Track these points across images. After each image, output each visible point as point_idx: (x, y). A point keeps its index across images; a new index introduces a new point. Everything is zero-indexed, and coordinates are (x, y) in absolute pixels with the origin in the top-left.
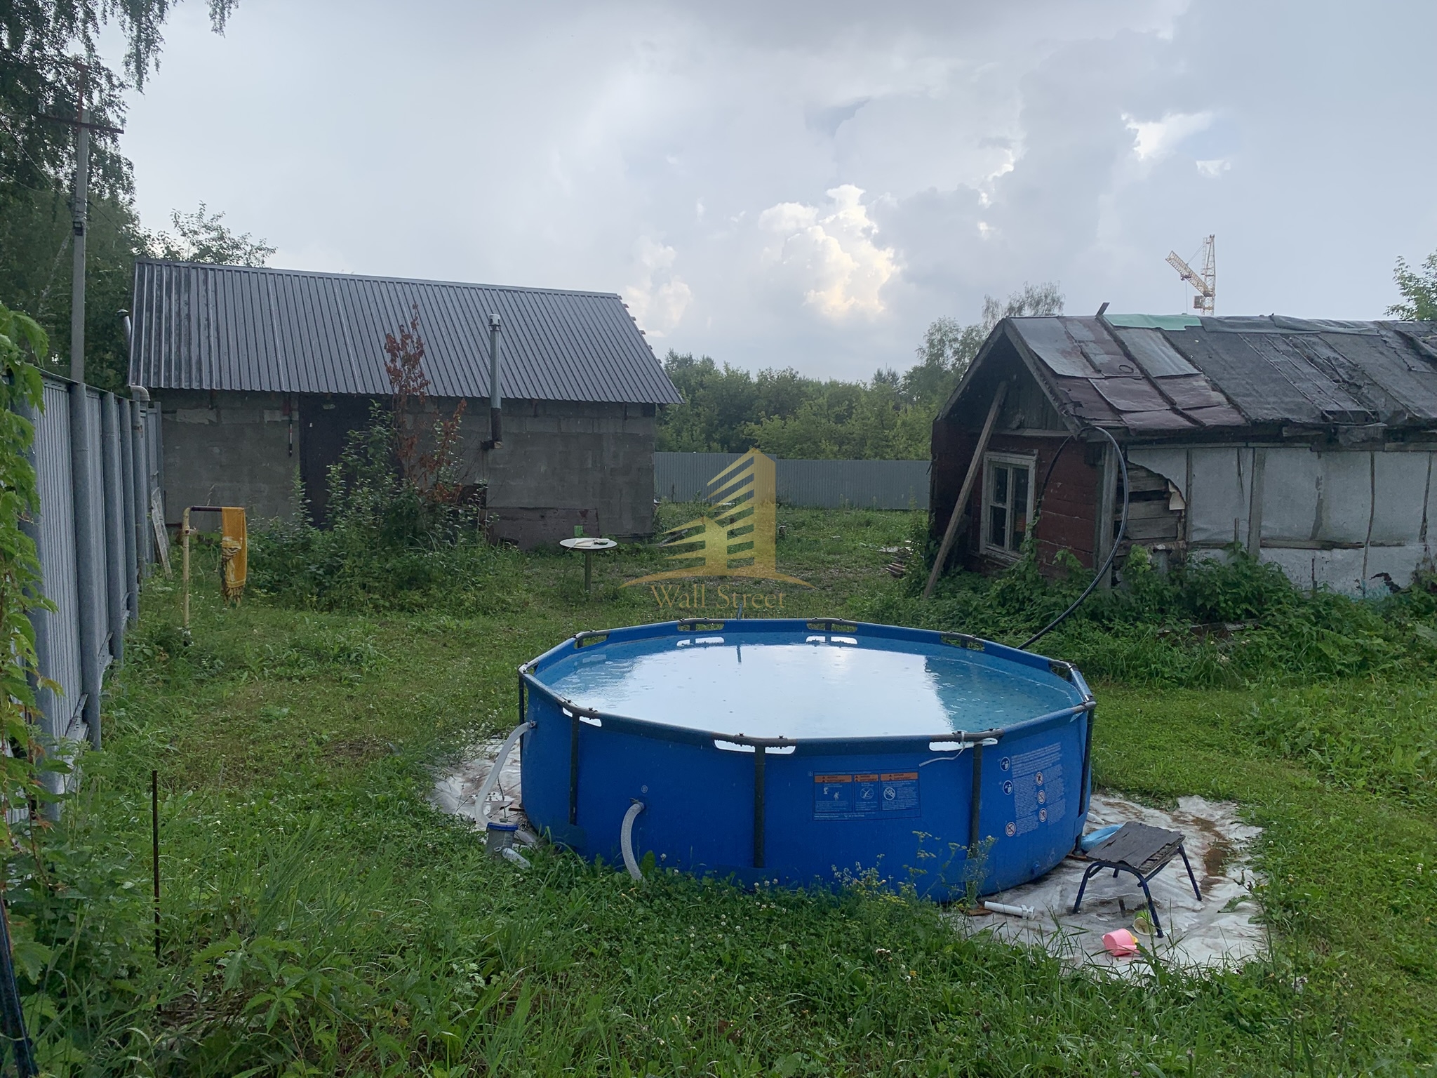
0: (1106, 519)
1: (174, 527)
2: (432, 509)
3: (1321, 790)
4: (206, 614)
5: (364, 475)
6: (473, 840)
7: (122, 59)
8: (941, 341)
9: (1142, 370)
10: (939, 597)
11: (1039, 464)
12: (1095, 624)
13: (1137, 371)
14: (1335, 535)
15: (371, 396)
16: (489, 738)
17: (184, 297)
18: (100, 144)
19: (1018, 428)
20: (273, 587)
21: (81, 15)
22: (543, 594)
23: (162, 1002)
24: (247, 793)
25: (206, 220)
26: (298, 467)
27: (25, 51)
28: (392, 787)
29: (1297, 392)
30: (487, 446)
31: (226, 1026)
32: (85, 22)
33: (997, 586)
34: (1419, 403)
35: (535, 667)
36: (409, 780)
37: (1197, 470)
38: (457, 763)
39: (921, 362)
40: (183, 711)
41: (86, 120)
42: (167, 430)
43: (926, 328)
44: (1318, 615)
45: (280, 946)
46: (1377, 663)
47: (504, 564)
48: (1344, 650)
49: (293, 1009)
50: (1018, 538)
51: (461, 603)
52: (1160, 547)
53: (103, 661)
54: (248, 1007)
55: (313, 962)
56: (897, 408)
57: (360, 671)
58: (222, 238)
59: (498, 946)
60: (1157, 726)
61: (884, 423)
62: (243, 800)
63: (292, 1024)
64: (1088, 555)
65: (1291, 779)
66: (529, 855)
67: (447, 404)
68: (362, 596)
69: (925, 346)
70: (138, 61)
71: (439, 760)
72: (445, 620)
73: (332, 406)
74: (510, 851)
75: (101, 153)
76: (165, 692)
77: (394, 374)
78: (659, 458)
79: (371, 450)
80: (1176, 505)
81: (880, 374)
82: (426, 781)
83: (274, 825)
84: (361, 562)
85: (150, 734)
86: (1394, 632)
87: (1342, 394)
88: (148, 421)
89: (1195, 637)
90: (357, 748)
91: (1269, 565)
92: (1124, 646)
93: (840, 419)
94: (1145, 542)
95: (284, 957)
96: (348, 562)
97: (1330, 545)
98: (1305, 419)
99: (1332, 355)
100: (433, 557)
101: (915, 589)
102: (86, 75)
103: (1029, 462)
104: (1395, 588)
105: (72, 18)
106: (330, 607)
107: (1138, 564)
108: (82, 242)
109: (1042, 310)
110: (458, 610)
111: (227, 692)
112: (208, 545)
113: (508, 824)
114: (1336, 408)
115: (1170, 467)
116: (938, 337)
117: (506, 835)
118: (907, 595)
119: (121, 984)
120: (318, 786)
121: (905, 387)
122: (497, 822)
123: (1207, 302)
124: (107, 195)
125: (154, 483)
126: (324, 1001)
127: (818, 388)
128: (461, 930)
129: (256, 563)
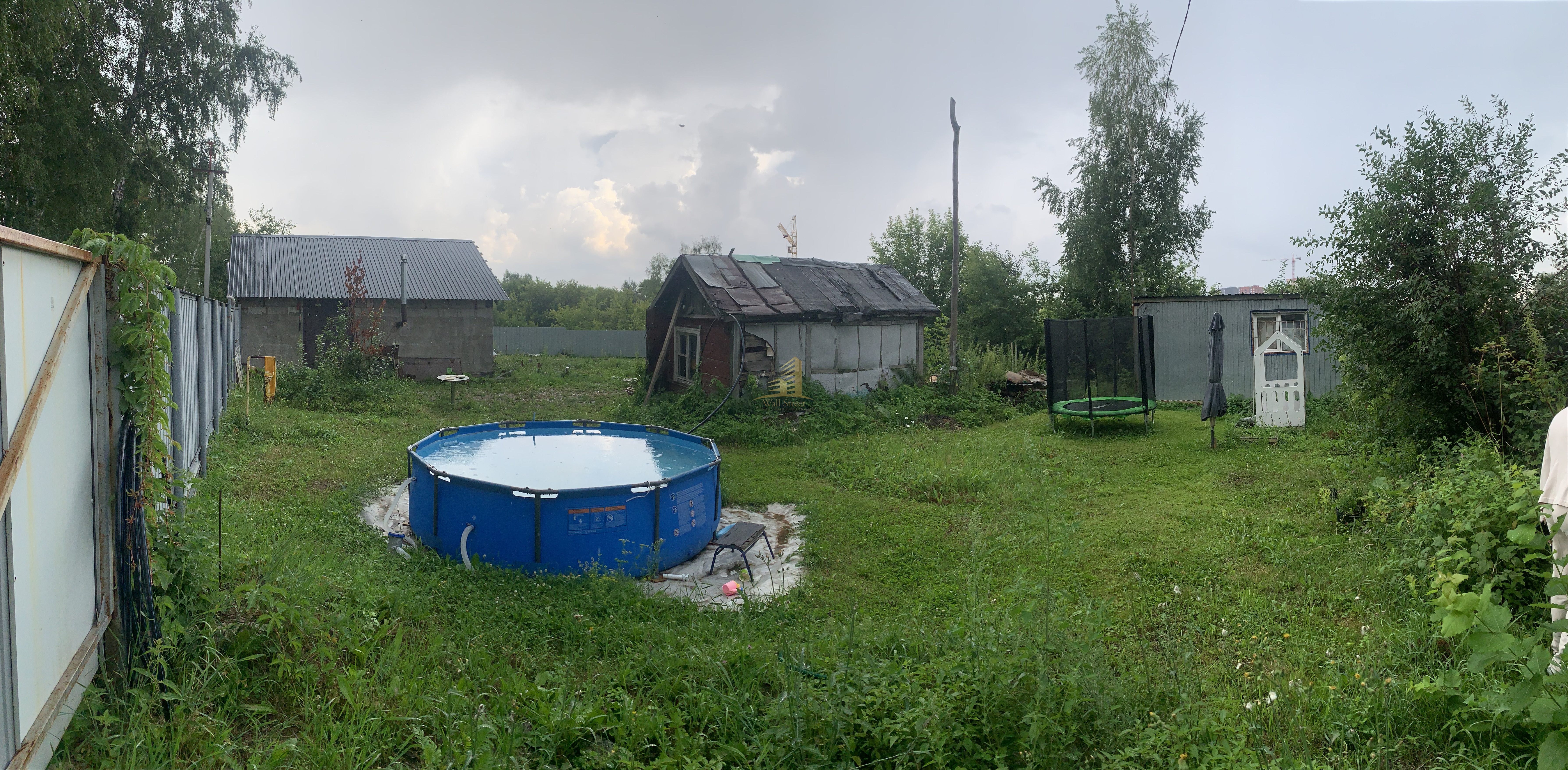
0: (735, 362)
1: (244, 365)
2: (368, 359)
3: (834, 492)
4: (257, 409)
5: (334, 340)
6: (382, 541)
7: (229, 137)
8: (659, 266)
9: (752, 285)
10: (651, 405)
11: (702, 334)
12: (731, 417)
13: (749, 285)
14: (844, 366)
15: (338, 299)
16: (394, 484)
17: (253, 252)
18: (219, 180)
19: (692, 313)
20: (289, 397)
21: (211, 119)
22: (428, 405)
23: (220, 610)
24: (270, 504)
25: (264, 213)
26: (301, 338)
27: (188, 139)
28: (340, 507)
29: (825, 297)
30: (399, 325)
31: (249, 628)
32: (213, 122)
33: (682, 398)
34: (876, 303)
35: (417, 447)
36: (350, 504)
37: (780, 335)
38: (376, 497)
39: (648, 277)
40: (244, 458)
41: (212, 169)
42: (243, 317)
43: (650, 259)
44: (837, 405)
45: (276, 590)
46: (862, 426)
47: (406, 389)
48: (848, 420)
49: (280, 625)
50: (692, 372)
51: (383, 409)
52: (763, 375)
53: (209, 431)
54: (258, 620)
55: (290, 602)
56: (634, 302)
57: (328, 443)
58: (271, 221)
59: (389, 604)
60: (761, 468)
61: (628, 311)
62: (268, 507)
63: (279, 633)
64: (727, 380)
65: (821, 488)
66: (411, 552)
67: (377, 302)
68: (331, 403)
69: (650, 268)
70: (235, 137)
71: (367, 495)
72: (374, 418)
73: (320, 305)
74: (400, 549)
75: (219, 184)
76: (236, 448)
77: (350, 287)
78: (496, 330)
79: (338, 328)
80: (770, 354)
81: (626, 283)
82: (359, 506)
83: (281, 522)
84: (331, 386)
85: (228, 469)
86: (869, 411)
87: (844, 298)
88: (235, 314)
89: (781, 420)
90: (324, 485)
91: (815, 382)
92: (745, 427)
93: (603, 308)
94: (755, 373)
95: (276, 596)
96: (325, 386)
97: (842, 371)
98: (828, 310)
99: (840, 279)
100: (369, 384)
101: (638, 402)
102: (212, 147)
103: (697, 332)
104: (870, 390)
105: (208, 120)
106: (315, 408)
107: (752, 384)
108: (210, 227)
109: (711, 251)
110: (382, 413)
111: (264, 450)
112: (259, 374)
113: (400, 533)
114: (841, 305)
115: (766, 334)
116: (656, 264)
117: (399, 540)
118: (635, 405)
119: (204, 596)
120: (303, 503)
121: (640, 290)
122: (393, 532)
123: (794, 249)
124: (221, 204)
125: (237, 344)
126: (297, 625)
127: (591, 291)
128: (370, 592)
129: (281, 384)
